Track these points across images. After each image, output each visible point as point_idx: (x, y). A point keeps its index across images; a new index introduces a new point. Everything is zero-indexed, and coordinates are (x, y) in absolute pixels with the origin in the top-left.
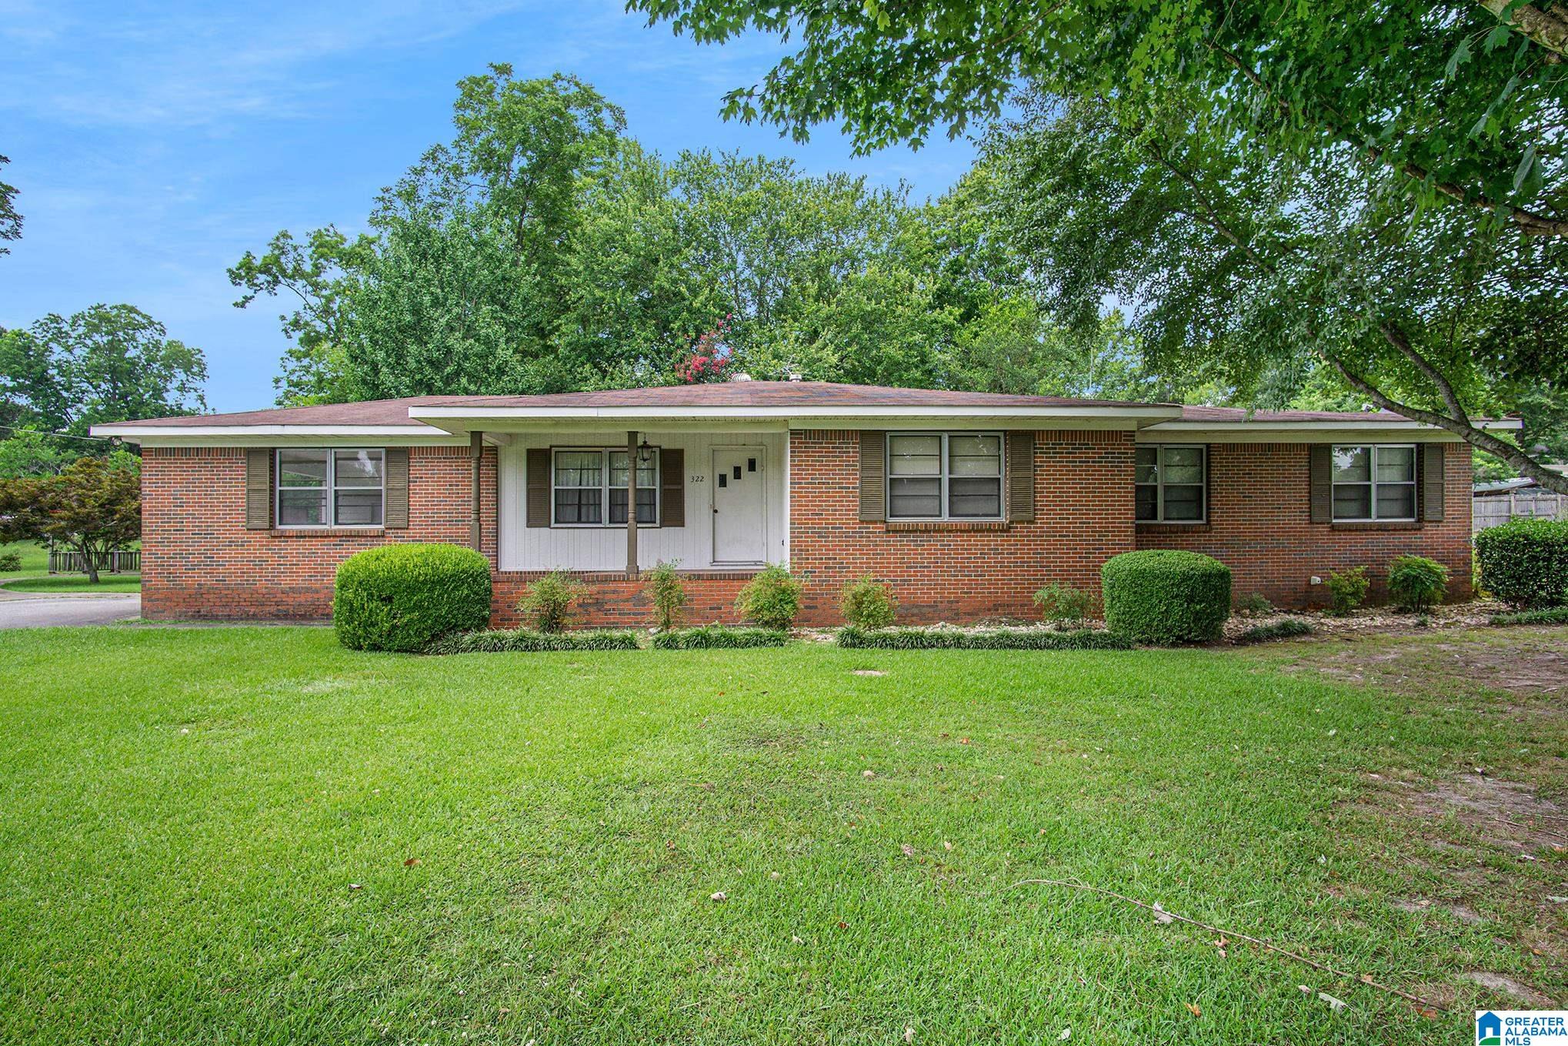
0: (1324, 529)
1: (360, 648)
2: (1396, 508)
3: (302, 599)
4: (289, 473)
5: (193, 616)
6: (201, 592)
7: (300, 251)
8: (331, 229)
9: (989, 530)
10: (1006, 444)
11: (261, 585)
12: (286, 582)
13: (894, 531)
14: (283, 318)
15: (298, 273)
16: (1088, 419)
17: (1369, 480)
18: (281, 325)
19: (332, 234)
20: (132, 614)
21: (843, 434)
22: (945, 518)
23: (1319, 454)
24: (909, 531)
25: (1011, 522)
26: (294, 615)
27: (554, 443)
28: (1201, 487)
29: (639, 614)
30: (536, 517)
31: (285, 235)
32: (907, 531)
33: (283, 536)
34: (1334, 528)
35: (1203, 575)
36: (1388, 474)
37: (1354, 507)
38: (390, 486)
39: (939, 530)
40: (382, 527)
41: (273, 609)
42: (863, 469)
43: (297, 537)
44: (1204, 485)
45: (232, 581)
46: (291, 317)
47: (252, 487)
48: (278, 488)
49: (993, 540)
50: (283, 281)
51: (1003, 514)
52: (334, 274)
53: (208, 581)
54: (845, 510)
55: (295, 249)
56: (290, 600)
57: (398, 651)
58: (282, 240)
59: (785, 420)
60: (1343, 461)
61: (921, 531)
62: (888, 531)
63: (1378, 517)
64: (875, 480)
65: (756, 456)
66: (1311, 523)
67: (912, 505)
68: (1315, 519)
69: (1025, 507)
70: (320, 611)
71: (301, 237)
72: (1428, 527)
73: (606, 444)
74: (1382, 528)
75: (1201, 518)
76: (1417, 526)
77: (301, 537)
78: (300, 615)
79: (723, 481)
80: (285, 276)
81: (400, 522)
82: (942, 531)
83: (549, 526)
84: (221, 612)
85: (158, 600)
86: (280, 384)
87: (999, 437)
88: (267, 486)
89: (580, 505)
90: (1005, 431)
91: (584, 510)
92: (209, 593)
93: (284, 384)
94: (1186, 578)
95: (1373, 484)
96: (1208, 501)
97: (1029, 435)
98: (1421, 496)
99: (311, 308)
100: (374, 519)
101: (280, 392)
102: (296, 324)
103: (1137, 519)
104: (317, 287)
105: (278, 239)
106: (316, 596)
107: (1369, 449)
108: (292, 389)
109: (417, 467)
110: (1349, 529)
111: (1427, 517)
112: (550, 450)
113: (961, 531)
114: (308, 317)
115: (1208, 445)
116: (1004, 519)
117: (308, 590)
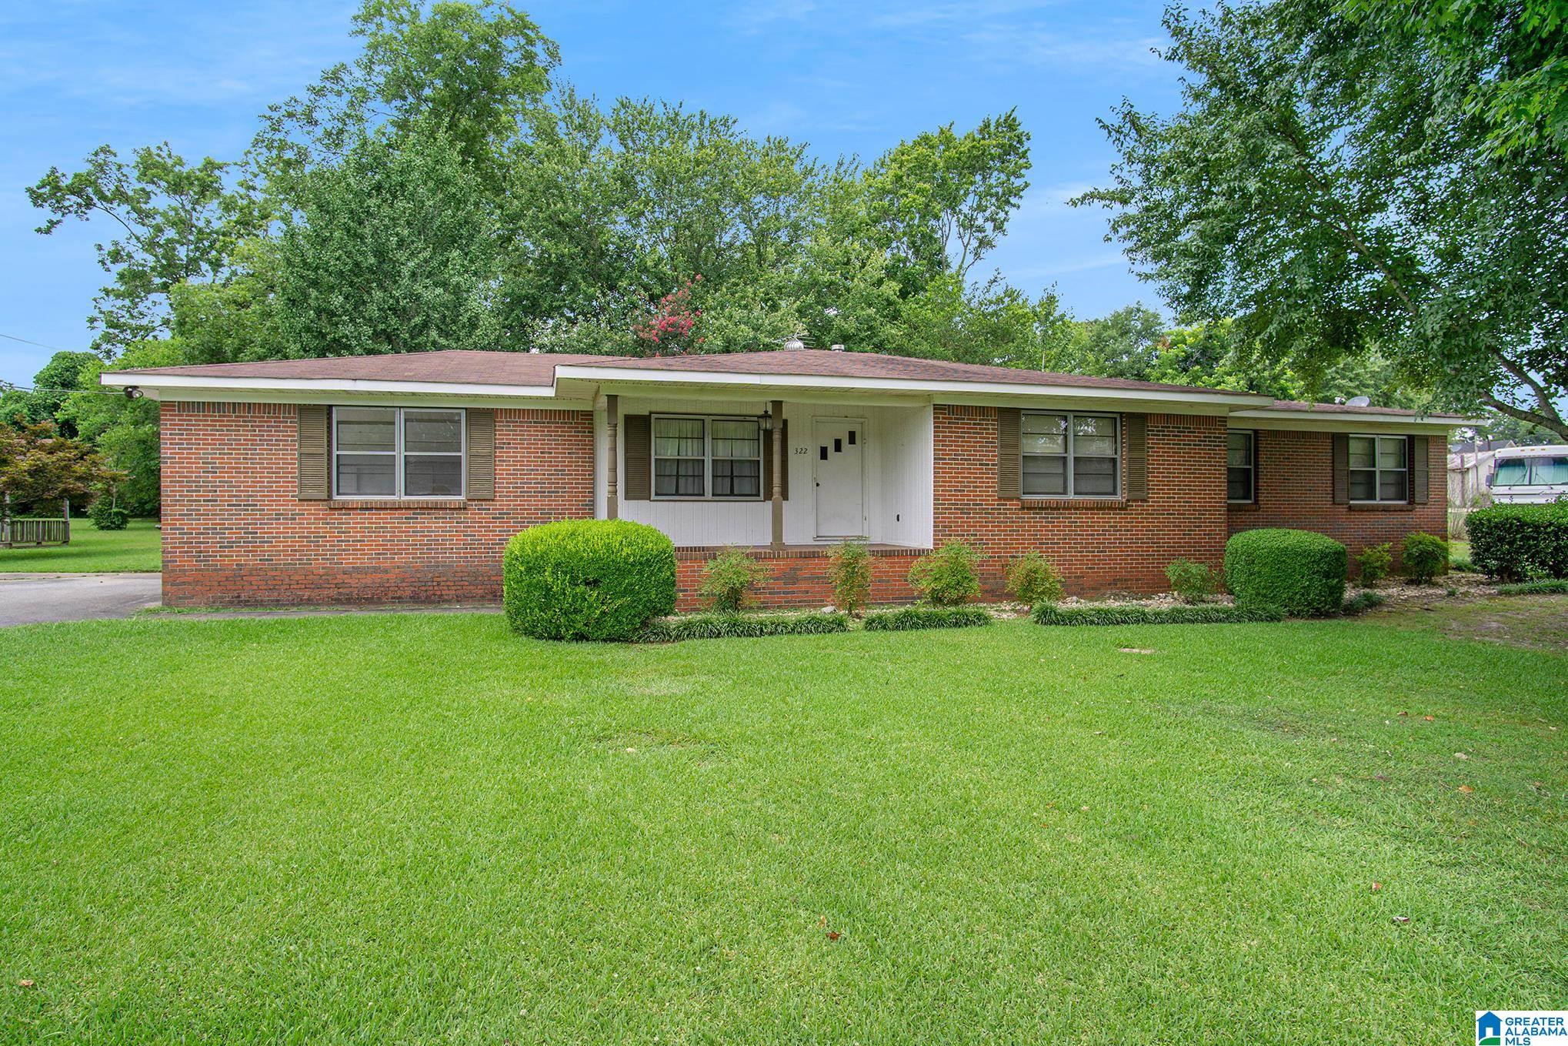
0: (1343, 509)
1: (558, 638)
2: (1391, 491)
3: (368, 581)
4: (350, 433)
5: (231, 602)
6: (239, 575)
7: (125, 170)
8: (165, 148)
9: (1110, 508)
10: (1122, 426)
11: (318, 565)
12: (349, 561)
13: (1028, 509)
14: (100, 248)
15: (121, 196)
16: (1191, 404)
17: (1374, 466)
18: (96, 256)
19: (163, 154)
20: (153, 599)
21: (983, 411)
22: (1071, 496)
23: (1339, 441)
24: (1042, 508)
25: (1128, 501)
26: (359, 599)
27: (654, 409)
28: (1249, 470)
29: (788, 593)
30: (637, 489)
31: (106, 150)
32: (1040, 509)
33: (344, 508)
34: (1350, 508)
35: (1335, 553)
36: (1386, 462)
37: (1360, 490)
38: (474, 452)
39: (1068, 507)
40: (462, 498)
41: (334, 593)
42: (1002, 446)
43: (362, 509)
44: (1252, 467)
45: (282, 560)
46: (108, 247)
47: (305, 450)
48: (335, 453)
49: (1113, 518)
50: (99, 204)
51: (1119, 491)
52: (162, 201)
53: (251, 561)
54: (987, 489)
55: (120, 167)
56: (353, 582)
57: (605, 640)
58: (102, 156)
59: (928, 395)
60: (1355, 447)
61: (1052, 509)
62: (1023, 508)
63: (1382, 499)
64: (1013, 457)
65: (857, 429)
66: (1334, 504)
67: (1039, 483)
68: (1337, 500)
69: (1138, 488)
70: (390, 595)
71: (127, 156)
72: (1418, 508)
73: (709, 412)
74: (1386, 509)
75: (1247, 497)
76: (1410, 507)
77: (367, 509)
78: (366, 599)
79: (824, 453)
80: (103, 197)
81: (485, 493)
82: (1068, 509)
83: (649, 499)
84: (264, 595)
85: (184, 583)
86: (96, 324)
87: (1115, 419)
88: (324, 450)
89: (678, 476)
90: (1121, 414)
91: (682, 481)
92: (251, 575)
93: (101, 326)
94: (1324, 555)
95: (1377, 469)
96: (1256, 482)
97: (1142, 418)
98: (1412, 482)
99: (138, 238)
100: (454, 487)
101: (97, 335)
102: (116, 256)
103: (1229, 498)
104: (143, 216)
105: (96, 154)
106: (385, 577)
107: (1374, 439)
108: (111, 331)
109: (503, 432)
110: (1362, 509)
111: (1417, 500)
112: (650, 416)
113: (1087, 509)
114: (132, 247)
115: (1256, 432)
116: (1119, 498)
117: (376, 570)
